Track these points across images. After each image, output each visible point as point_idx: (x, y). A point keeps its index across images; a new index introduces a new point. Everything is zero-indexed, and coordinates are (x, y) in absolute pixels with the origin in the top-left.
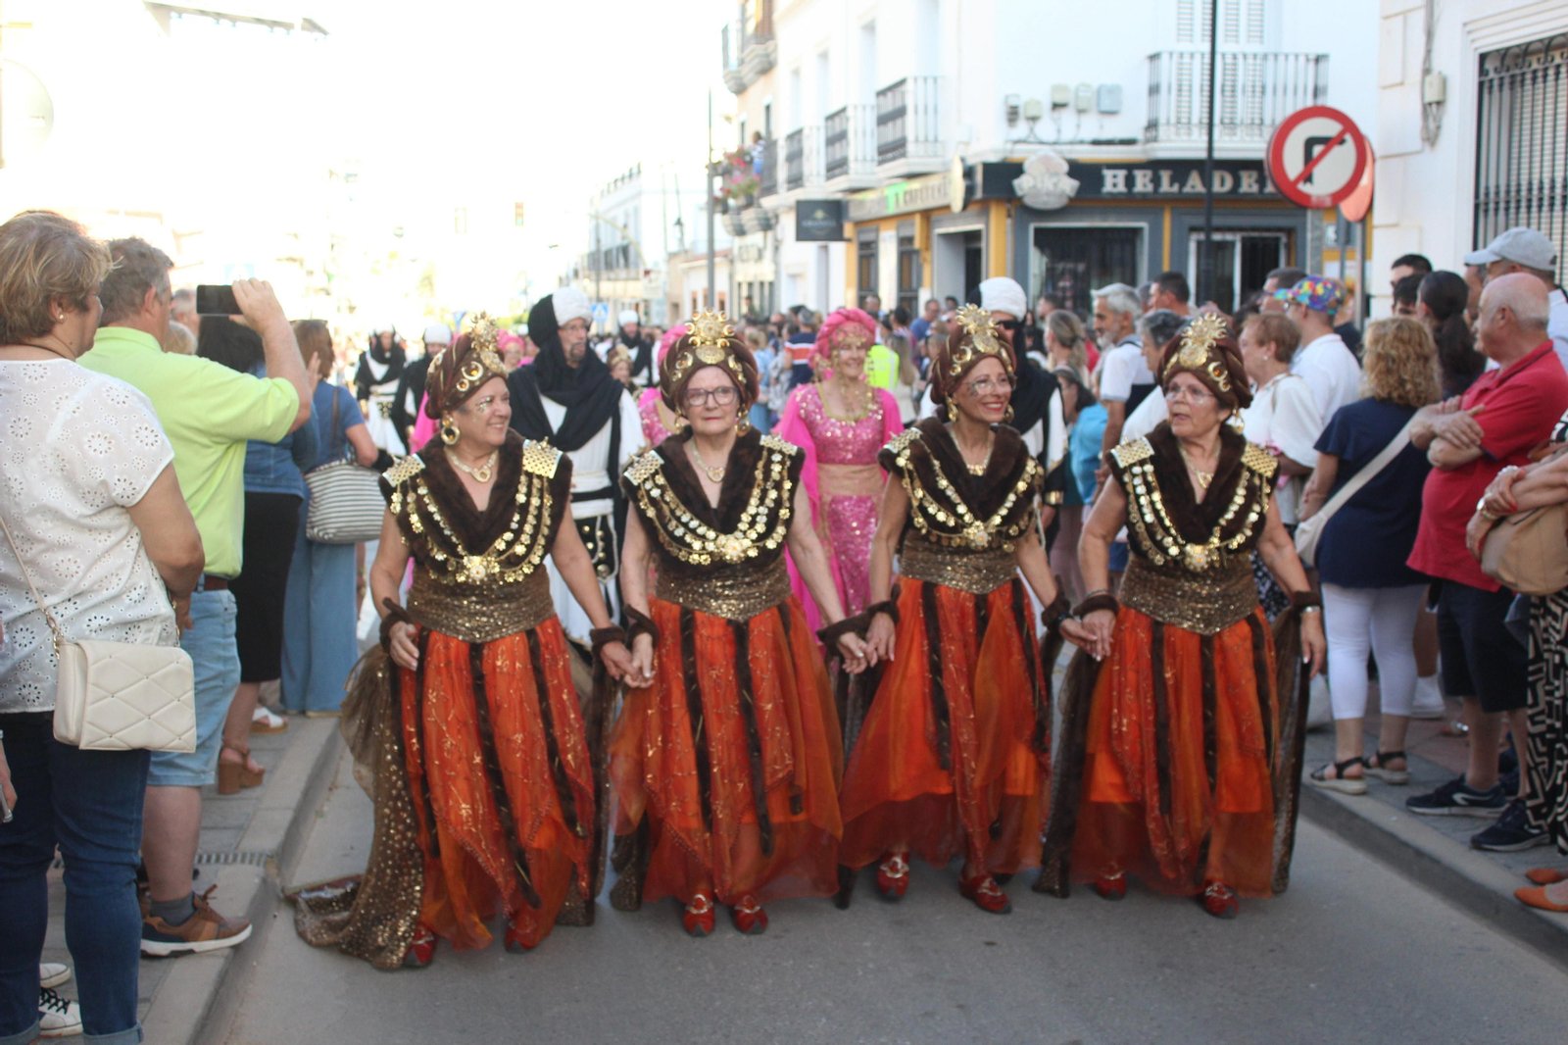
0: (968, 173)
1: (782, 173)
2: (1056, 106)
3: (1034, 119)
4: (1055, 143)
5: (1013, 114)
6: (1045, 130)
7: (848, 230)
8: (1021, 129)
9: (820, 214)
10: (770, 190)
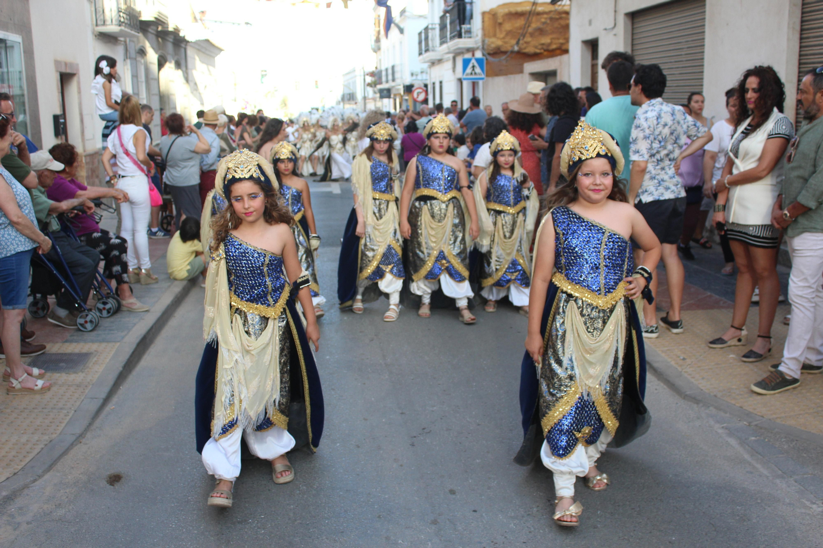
0: (404, 87)
1: (384, 79)
2: (422, 72)
3: (417, 75)
4: (422, 80)
5: (412, 75)
6: (420, 77)
7: (392, 96)
8: (414, 77)
9: (385, 92)
10: (381, 83)
